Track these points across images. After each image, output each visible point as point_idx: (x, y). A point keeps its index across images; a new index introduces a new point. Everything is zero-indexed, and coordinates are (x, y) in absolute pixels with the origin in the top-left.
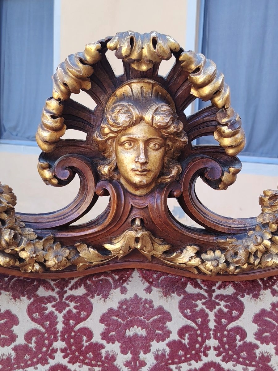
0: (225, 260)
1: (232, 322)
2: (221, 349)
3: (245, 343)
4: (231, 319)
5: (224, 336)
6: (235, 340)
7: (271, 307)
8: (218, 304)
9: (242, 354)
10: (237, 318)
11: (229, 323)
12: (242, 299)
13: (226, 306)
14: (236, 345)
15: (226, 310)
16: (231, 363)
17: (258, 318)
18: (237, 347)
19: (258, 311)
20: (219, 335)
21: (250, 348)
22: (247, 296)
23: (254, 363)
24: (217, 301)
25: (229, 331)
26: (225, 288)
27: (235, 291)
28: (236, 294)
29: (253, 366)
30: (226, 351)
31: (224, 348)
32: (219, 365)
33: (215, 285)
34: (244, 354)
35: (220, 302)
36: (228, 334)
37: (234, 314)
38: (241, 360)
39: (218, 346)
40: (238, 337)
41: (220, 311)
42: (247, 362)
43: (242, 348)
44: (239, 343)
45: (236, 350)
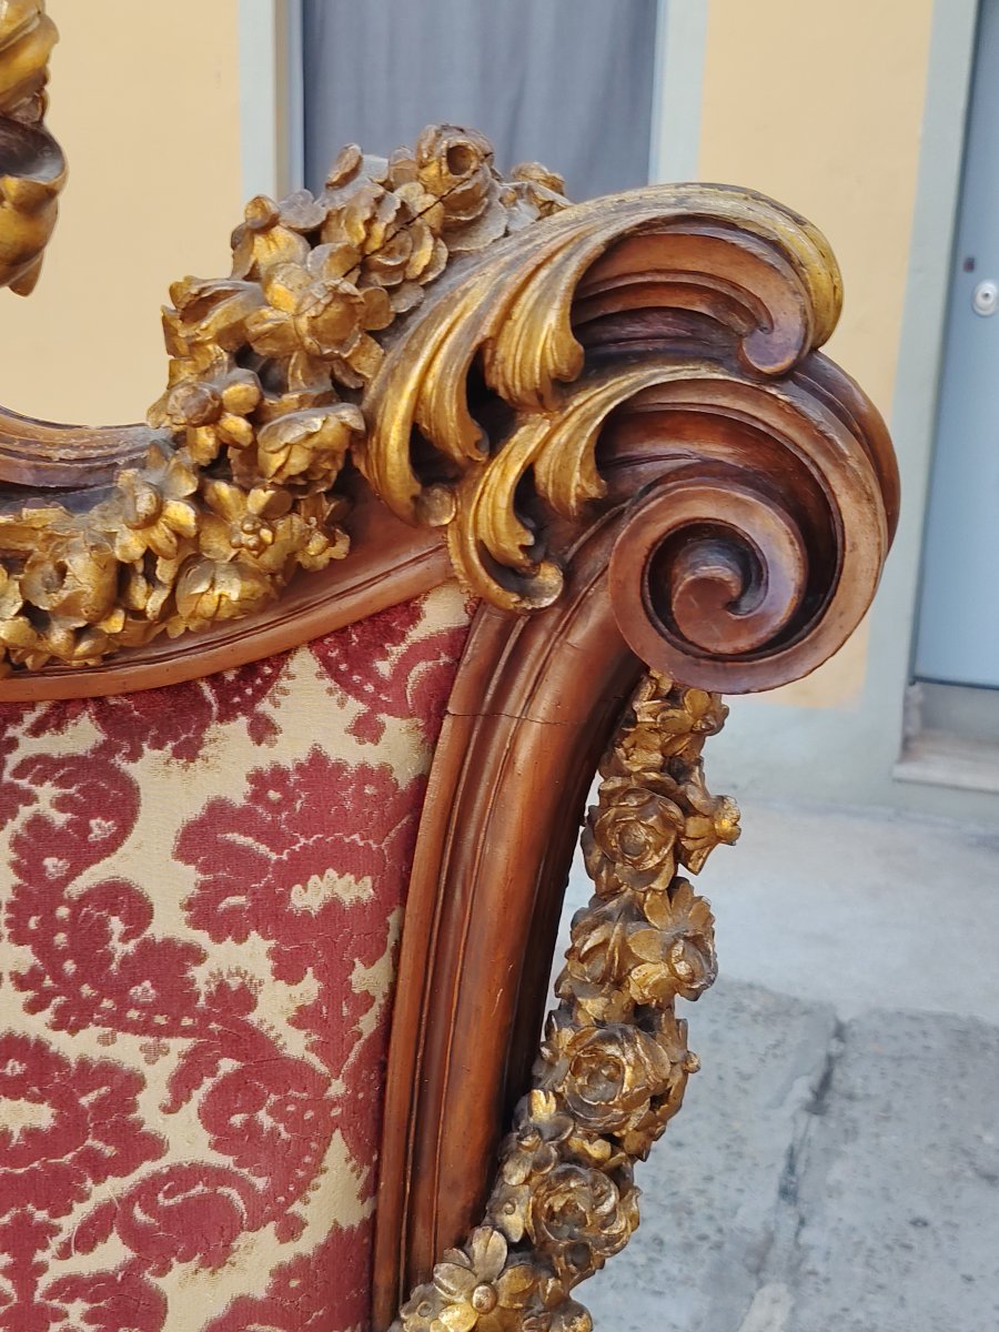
0: (20, 604)
1: (88, 864)
2: (48, 982)
3: (148, 948)
4: (84, 853)
5: (61, 925)
6: (107, 937)
7: (248, 787)
8: (29, 798)
9: (136, 991)
10: (111, 845)
11: (74, 873)
12: (133, 770)
13: (62, 804)
14: (109, 958)
15: (60, 819)
16: (91, 1033)
17: (196, 841)
18: (114, 966)
19: (194, 810)
20: (33, 923)
21: (170, 961)
22: (150, 754)
23: (187, 1022)
24: (24, 783)
25: (76, 905)
26: (59, 727)
27: (101, 737)
28: (106, 749)
29: (186, 1033)
30: (67, 985)
31: (58, 976)
32: (41, 1047)
33: (18, 720)
34: (144, 991)
35: (37, 790)
36: (74, 915)
37: (96, 831)
38: (133, 1014)
39: (33, 970)
40: (116, 925)
41: (38, 824)
42: (160, 1020)
43: (135, 968)
44: (121, 948)
45: (109, 974)
